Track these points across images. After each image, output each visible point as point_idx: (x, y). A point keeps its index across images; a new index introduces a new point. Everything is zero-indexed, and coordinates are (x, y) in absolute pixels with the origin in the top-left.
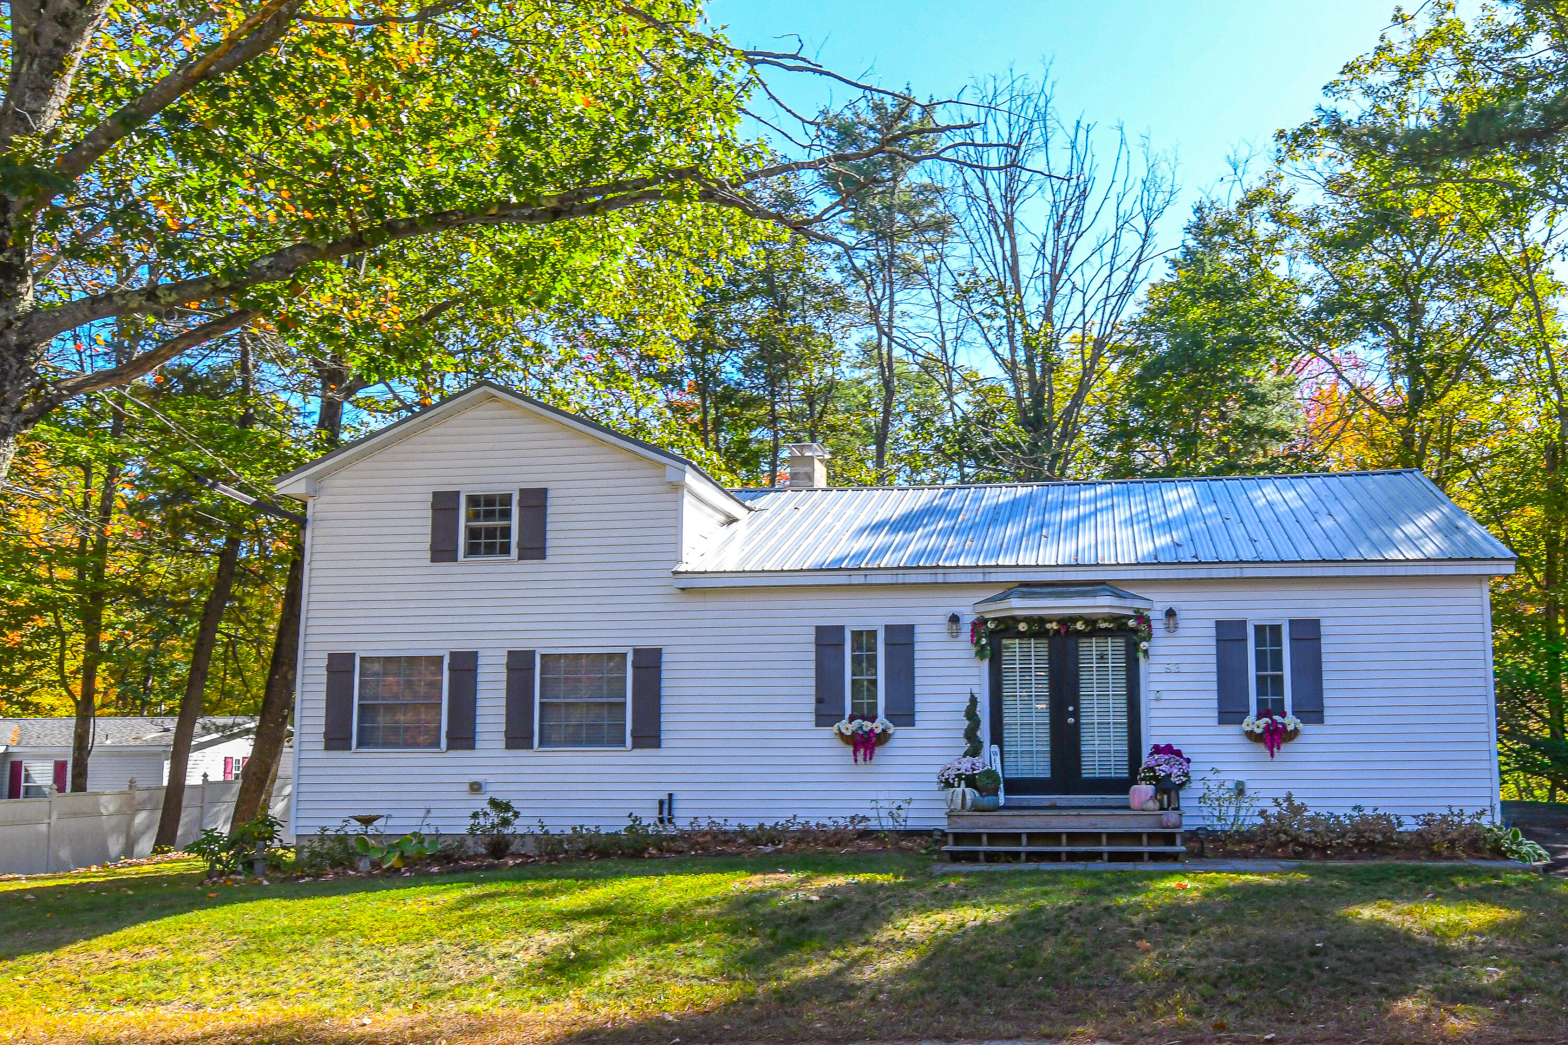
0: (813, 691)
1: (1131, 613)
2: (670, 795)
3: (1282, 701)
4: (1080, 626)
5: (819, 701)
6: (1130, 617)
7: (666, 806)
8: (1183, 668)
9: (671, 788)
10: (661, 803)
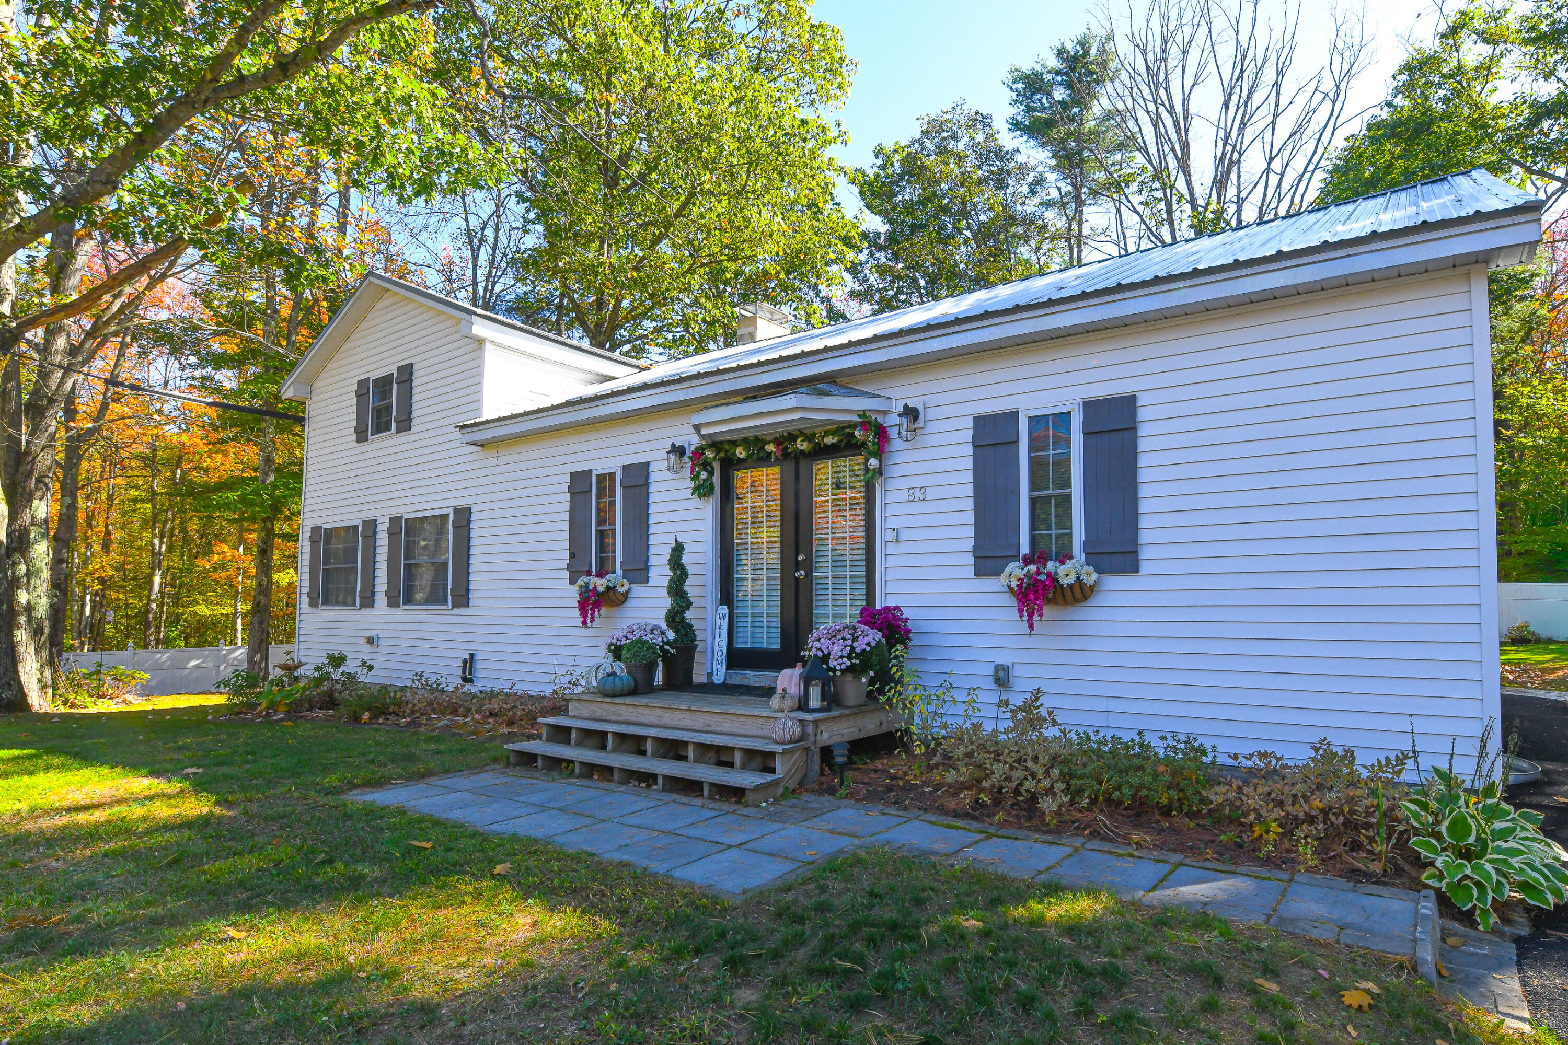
0: (567, 545)
1: (855, 418)
2: (472, 655)
3: (1070, 535)
4: (802, 445)
5: (572, 556)
6: (854, 426)
7: (469, 663)
8: (930, 494)
9: (473, 648)
10: (465, 662)
